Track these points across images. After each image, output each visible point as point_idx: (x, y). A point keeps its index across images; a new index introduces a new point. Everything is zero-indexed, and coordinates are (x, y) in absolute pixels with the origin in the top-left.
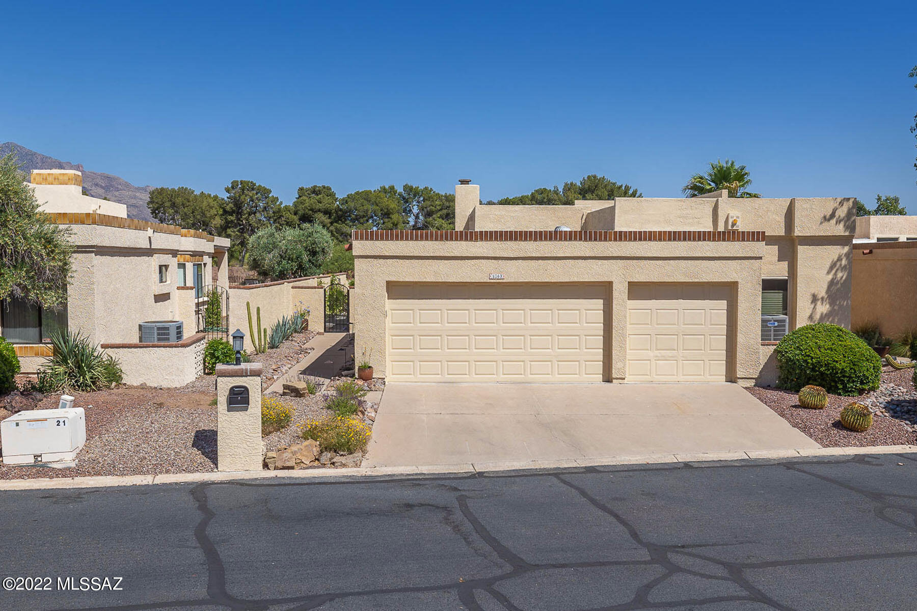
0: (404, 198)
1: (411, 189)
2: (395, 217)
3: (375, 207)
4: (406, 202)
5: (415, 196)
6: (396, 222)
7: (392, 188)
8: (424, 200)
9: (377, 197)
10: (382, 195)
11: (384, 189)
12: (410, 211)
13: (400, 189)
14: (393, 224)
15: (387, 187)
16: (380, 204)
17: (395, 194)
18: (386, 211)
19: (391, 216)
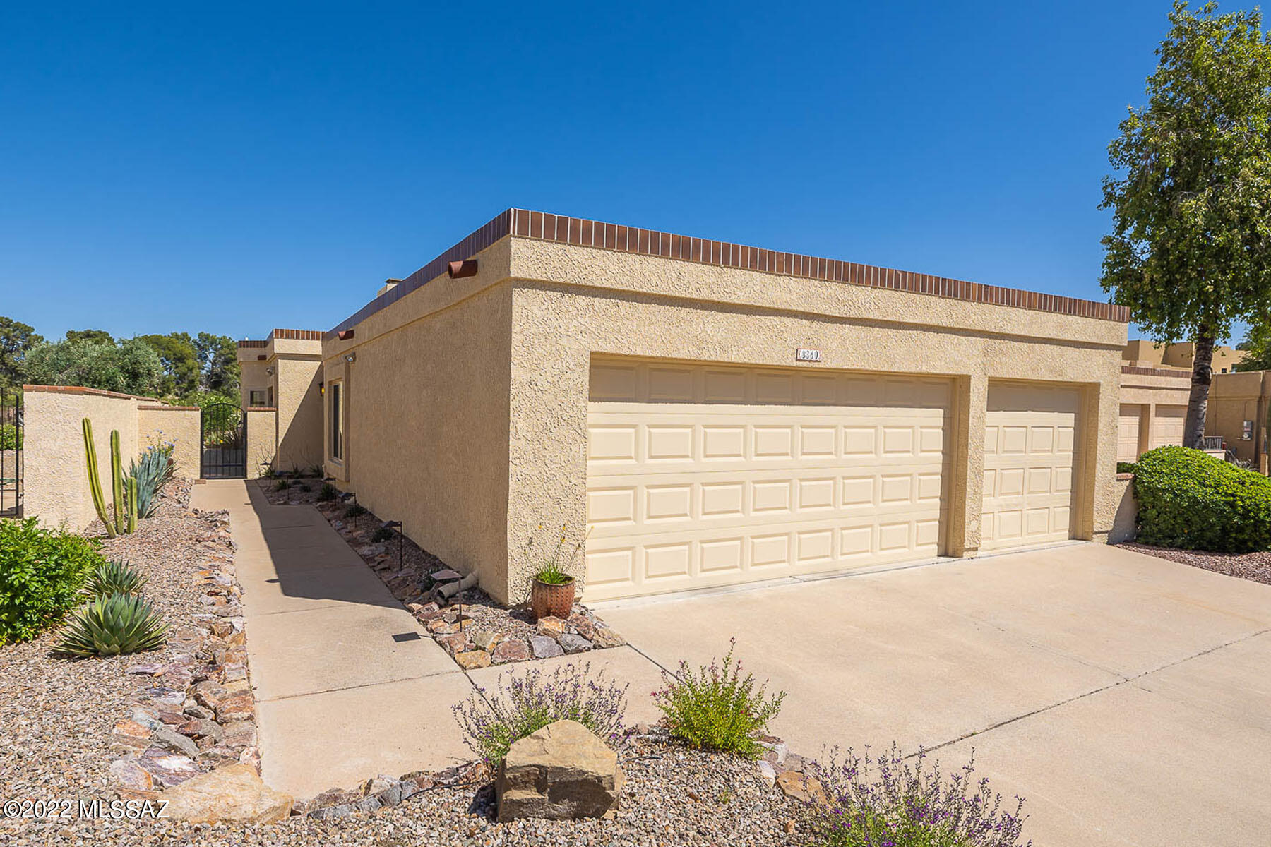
0: (199, 346)
1: (207, 337)
2: (190, 362)
3: (167, 351)
4: (203, 349)
5: (212, 344)
6: (191, 367)
7: (185, 335)
8: (222, 348)
9: (169, 342)
10: (174, 340)
11: (177, 335)
12: (206, 357)
13: (194, 336)
14: (188, 368)
15: (179, 334)
16: (173, 349)
17: (189, 341)
18: (180, 355)
19: (185, 360)
